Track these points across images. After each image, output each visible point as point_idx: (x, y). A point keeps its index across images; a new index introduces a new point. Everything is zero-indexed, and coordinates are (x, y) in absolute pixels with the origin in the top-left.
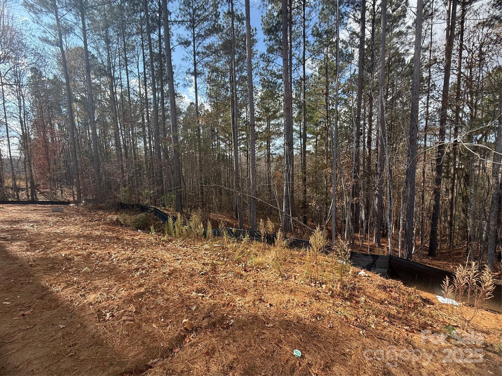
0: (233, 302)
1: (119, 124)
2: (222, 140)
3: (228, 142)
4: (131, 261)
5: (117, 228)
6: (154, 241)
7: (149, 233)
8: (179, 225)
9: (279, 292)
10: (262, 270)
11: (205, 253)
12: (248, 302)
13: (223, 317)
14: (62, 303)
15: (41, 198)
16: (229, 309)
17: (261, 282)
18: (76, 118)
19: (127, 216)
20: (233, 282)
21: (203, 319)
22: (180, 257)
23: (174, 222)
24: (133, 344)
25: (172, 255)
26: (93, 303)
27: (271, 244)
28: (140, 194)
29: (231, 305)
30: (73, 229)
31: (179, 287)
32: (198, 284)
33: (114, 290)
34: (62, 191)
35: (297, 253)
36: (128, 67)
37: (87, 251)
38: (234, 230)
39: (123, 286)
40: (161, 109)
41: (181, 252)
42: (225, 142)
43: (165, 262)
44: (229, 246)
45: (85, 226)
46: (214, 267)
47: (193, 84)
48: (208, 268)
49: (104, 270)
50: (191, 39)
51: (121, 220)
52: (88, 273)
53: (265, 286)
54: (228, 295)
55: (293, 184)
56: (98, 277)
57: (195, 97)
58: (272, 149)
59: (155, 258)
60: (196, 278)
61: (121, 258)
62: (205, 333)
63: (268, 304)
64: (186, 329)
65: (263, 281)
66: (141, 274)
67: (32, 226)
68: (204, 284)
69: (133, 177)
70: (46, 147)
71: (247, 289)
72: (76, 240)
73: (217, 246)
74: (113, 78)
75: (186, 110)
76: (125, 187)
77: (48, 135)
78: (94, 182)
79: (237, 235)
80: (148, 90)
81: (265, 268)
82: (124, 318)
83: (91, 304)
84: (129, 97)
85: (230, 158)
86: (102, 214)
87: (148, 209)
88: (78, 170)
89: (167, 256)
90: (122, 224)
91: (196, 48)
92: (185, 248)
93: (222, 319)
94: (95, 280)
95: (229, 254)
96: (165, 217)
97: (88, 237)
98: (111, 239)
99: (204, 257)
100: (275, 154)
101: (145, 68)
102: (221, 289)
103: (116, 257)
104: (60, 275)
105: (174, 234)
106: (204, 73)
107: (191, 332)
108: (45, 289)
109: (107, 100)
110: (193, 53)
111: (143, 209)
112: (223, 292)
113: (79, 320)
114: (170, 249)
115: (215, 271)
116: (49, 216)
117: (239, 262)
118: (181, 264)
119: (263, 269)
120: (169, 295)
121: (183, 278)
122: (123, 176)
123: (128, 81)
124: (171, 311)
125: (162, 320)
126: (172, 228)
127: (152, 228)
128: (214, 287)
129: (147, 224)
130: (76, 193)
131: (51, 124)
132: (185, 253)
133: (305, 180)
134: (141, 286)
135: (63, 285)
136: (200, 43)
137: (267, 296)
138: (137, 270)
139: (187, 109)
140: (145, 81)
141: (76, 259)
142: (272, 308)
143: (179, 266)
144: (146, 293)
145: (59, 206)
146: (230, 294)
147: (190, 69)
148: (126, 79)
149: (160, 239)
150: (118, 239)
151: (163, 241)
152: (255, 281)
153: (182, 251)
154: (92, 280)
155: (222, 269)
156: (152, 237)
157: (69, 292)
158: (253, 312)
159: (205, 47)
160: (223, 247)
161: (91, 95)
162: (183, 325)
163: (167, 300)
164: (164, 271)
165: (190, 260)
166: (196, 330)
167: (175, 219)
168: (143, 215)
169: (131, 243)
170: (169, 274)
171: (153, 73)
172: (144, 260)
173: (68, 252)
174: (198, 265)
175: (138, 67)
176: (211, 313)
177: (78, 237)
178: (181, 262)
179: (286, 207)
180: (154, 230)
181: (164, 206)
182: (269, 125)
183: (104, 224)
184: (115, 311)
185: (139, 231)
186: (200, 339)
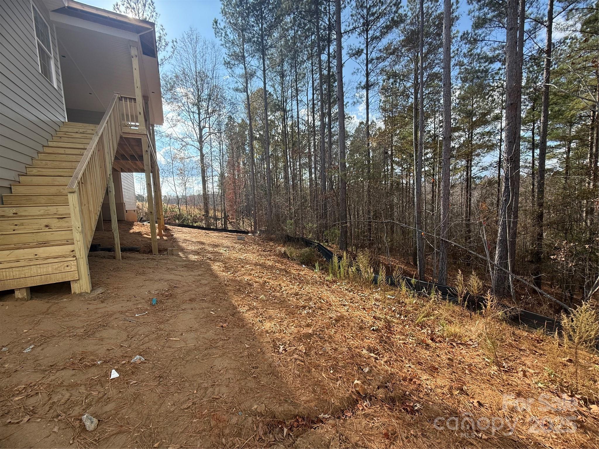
0: (418, 379)
1: (288, 157)
2: (398, 163)
3: (405, 166)
4: (298, 297)
5: (285, 261)
6: (318, 279)
7: (313, 270)
8: (344, 264)
9: (494, 388)
10: (460, 346)
11: (375, 304)
12: (441, 387)
13: (404, 395)
14: (246, 324)
15: (230, 227)
16: (412, 387)
17: (459, 364)
18: (255, 155)
19: (293, 249)
20: (415, 351)
21: (378, 388)
22: (346, 303)
23: (339, 262)
24: (304, 388)
25: (338, 298)
26: (269, 331)
27: (474, 310)
28: (304, 227)
29: (415, 382)
30: (252, 257)
31: (348, 338)
32: (369, 341)
33: (285, 323)
34: (243, 221)
35: (525, 334)
36: (299, 97)
37: (262, 279)
38: (413, 281)
39: (293, 321)
40: (327, 135)
41: (348, 298)
42: (401, 165)
43: (330, 304)
44: (407, 301)
45: (260, 255)
46: (388, 326)
47: (364, 99)
48: (380, 324)
49: (276, 301)
50: (363, 47)
51: (288, 253)
52: (264, 301)
53: (467, 372)
54: (410, 367)
55: (515, 223)
56: (272, 306)
57: (365, 116)
58: (475, 171)
59: (320, 298)
60: (366, 333)
61: (290, 292)
62: (382, 406)
63: (475, 401)
64: (358, 392)
65: (463, 362)
66: (308, 313)
67: (225, 250)
68: (377, 343)
69: (298, 209)
70: (234, 182)
71: (437, 366)
72: (254, 268)
73: (391, 299)
74: (285, 111)
75: (353, 132)
76: (291, 220)
77: (236, 173)
78: (266, 214)
79: (417, 288)
80: (316, 116)
81: (465, 344)
82: (296, 356)
83: (267, 332)
84: (298, 128)
85: (406, 187)
86: (272, 246)
87: (311, 244)
88: (255, 203)
89: (332, 298)
90: (289, 258)
91: (369, 55)
92: (352, 293)
93: (403, 397)
94: (269, 309)
95: (408, 312)
96: (329, 255)
97: (263, 266)
98: (281, 270)
99: (374, 309)
100: (480, 178)
101: (313, 94)
102: (399, 355)
103: (286, 290)
104: (244, 297)
105: (338, 274)
106: (378, 83)
107: (364, 398)
108: (235, 308)
109: (279, 134)
110: (365, 62)
111: (308, 243)
112: (402, 361)
113: (259, 344)
114: (336, 292)
115: (389, 330)
116: (236, 243)
117: (422, 326)
118: (348, 311)
119: (460, 344)
120: (337, 344)
121: (352, 329)
122: (290, 209)
123: (298, 112)
124: (340, 364)
125: (332, 372)
126: (337, 268)
127: (317, 265)
128: (390, 350)
129: (311, 260)
130: (253, 224)
131: (238, 163)
132: (351, 299)
133: (540, 216)
134: (308, 326)
135: (247, 308)
136: (374, 47)
137: (471, 387)
138: (304, 307)
139: (356, 130)
140: (313, 108)
141: (255, 285)
142: (483, 409)
143: (346, 314)
144: (313, 335)
145: (241, 234)
146: (413, 366)
147: (361, 83)
148: (296, 110)
149: (324, 278)
150: (286, 271)
151: (327, 281)
152: (449, 359)
153: (348, 296)
154: (267, 309)
155: (399, 330)
156: (316, 274)
157: (251, 315)
158: (451, 404)
159: (380, 50)
160: (399, 301)
161: (267, 132)
162: (355, 387)
163: (336, 350)
164: (330, 315)
165: (357, 308)
166: (370, 400)
167: (340, 258)
168: (307, 249)
169: (297, 277)
170: (336, 320)
171: (322, 97)
172: (310, 299)
173: (249, 278)
174: (367, 317)
175: (307, 95)
176: (388, 384)
177: (256, 264)
178: (348, 309)
179: (500, 258)
180: (318, 268)
181: (327, 242)
182: (472, 135)
183: (274, 255)
184: (287, 345)
185: (304, 266)
186: (375, 411)
